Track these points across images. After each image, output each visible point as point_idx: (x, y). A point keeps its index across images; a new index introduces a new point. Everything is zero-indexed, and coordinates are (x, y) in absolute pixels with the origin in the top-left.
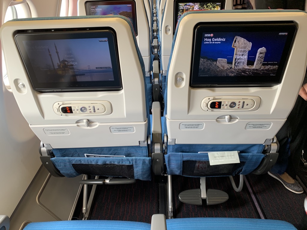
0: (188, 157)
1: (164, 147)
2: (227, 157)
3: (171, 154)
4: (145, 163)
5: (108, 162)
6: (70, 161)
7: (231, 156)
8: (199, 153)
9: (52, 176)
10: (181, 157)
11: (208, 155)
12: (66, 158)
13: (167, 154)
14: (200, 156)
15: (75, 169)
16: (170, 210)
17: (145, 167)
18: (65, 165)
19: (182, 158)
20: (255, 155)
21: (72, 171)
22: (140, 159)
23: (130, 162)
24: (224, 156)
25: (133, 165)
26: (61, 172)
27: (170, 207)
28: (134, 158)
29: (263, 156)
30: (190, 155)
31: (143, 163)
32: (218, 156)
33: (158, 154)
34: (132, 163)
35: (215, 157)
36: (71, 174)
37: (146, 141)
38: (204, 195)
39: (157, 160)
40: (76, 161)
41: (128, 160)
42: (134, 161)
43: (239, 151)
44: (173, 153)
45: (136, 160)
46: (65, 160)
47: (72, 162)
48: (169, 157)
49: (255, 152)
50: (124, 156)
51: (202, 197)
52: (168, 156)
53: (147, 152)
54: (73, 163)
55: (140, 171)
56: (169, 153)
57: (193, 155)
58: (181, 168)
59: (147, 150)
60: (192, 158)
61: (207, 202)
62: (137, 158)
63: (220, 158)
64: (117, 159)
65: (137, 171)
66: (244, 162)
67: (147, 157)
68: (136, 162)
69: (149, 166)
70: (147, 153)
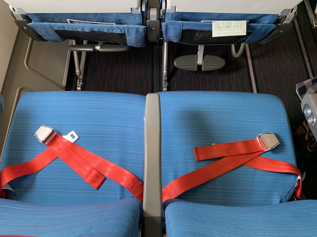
0: (189, 26)
1: (161, 13)
2: (233, 28)
3: (169, 22)
4: (138, 32)
5: (96, 30)
6: (51, 27)
7: (237, 26)
8: (202, 21)
9: (34, 41)
10: (181, 25)
11: (212, 25)
12: (46, 23)
13: (165, 22)
14: (203, 25)
15: (59, 35)
16: (164, 75)
17: (139, 36)
18: (46, 31)
19: (182, 27)
20: (266, 26)
21: (57, 37)
22: (132, 28)
23: (121, 31)
24: (230, 27)
25: (125, 33)
26: (44, 37)
27: (165, 72)
28: (125, 26)
29: (274, 26)
30: (191, 23)
31: (136, 32)
32: (223, 26)
33: (154, 22)
34: (124, 32)
35: (219, 27)
36: (56, 40)
37: (140, 8)
38: (200, 61)
39: (153, 28)
40: (59, 27)
41: (118, 28)
42: (126, 29)
43: (248, 21)
44: (172, 21)
45: (128, 28)
46: (45, 26)
47: (54, 28)
48: (167, 25)
49: (266, 22)
50: (114, 24)
51: (198, 63)
52: (165, 24)
53: (140, 18)
54: (56, 29)
55: (134, 39)
56: (167, 21)
57: (195, 24)
58: (179, 37)
59: (141, 17)
60: (193, 27)
61: (203, 69)
62: (129, 26)
63: (225, 28)
64: (106, 27)
65: (130, 39)
66: (251, 33)
67: (141, 25)
68: (128, 31)
69: (143, 34)
70: (140, 20)
